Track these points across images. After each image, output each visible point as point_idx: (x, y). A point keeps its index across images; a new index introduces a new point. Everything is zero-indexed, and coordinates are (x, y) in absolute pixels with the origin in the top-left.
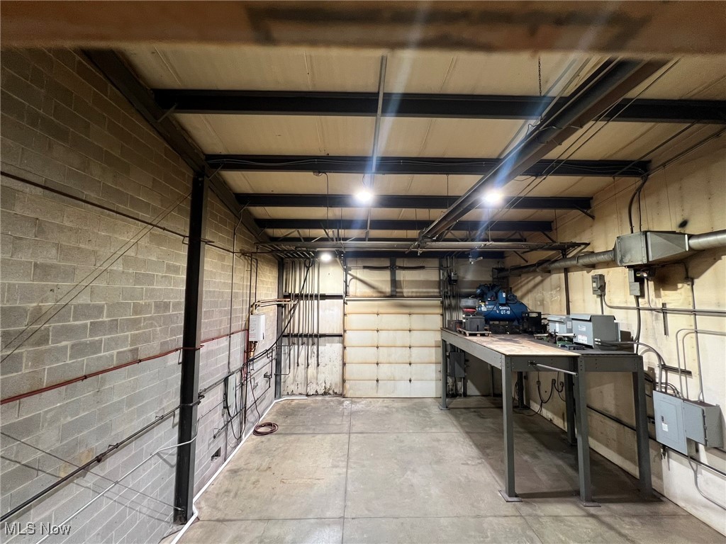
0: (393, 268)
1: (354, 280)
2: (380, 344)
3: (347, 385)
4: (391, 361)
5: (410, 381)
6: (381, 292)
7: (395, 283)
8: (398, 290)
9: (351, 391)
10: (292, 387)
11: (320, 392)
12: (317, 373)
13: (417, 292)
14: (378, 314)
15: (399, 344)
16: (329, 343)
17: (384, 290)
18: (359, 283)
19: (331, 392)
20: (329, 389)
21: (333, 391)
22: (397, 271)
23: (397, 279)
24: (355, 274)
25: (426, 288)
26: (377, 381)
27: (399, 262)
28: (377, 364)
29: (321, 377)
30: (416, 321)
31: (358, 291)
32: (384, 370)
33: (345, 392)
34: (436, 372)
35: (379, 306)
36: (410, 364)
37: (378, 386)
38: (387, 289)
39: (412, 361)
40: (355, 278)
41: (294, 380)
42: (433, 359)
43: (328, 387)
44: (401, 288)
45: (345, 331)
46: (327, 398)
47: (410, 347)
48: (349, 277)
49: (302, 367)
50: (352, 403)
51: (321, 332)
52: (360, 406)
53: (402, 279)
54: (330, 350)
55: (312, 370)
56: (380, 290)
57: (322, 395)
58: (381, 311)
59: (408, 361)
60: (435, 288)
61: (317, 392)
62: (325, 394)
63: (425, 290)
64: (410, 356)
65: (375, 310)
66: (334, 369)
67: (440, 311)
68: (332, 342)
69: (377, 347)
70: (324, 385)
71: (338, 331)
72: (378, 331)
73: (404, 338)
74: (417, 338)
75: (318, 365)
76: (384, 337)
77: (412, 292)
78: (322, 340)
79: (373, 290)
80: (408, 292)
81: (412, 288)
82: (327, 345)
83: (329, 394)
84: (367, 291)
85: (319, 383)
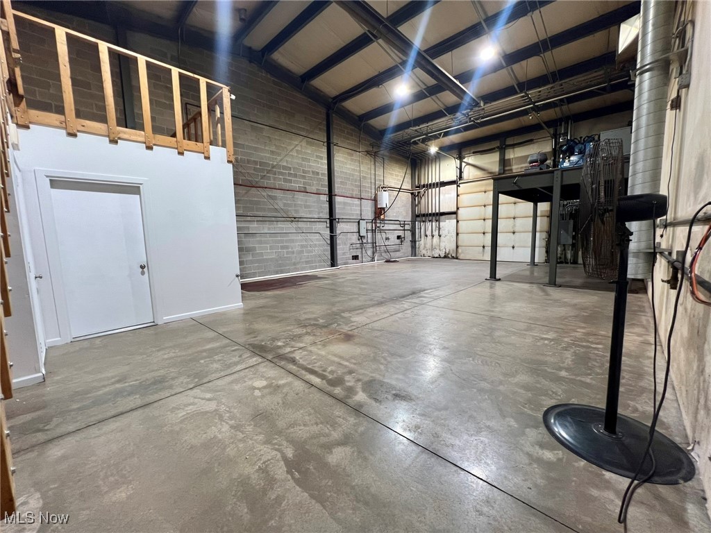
0: (502, 149)
1: (467, 166)
3: (460, 250)
5: (513, 247)
6: (491, 173)
7: (503, 162)
8: (506, 167)
9: (462, 255)
10: (424, 252)
11: (441, 256)
12: (440, 242)
14: (485, 192)
15: (504, 215)
16: (447, 219)
17: (493, 171)
18: (471, 168)
19: (450, 256)
20: (448, 254)
22: (507, 150)
23: (506, 158)
24: (469, 161)
26: (484, 247)
27: (509, 141)
28: (484, 233)
29: (442, 245)
31: (471, 174)
33: (458, 255)
35: (487, 185)
36: (514, 233)
37: (483, 251)
38: (496, 168)
39: (516, 230)
40: (468, 164)
41: (425, 247)
43: (447, 252)
44: (510, 165)
45: (458, 208)
46: (447, 260)
47: (514, 218)
48: (464, 164)
49: (430, 237)
53: (511, 157)
54: (448, 225)
55: (436, 237)
56: (490, 171)
57: (443, 257)
59: (512, 230)
61: (439, 255)
62: (446, 257)
64: (514, 225)
65: (483, 189)
66: (452, 239)
68: (450, 218)
69: (484, 220)
70: (444, 250)
71: (453, 209)
72: (485, 206)
73: (507, 210)
74: (521, 209)
75: (440, 236)
77: (522, 168)
78: (442, 218)
79: (483, 172)
80: (516, 169)
81: (521, 164)
82: (447, 221)
83: (449, 258)
84: (478, 174)
85: (441, 249)
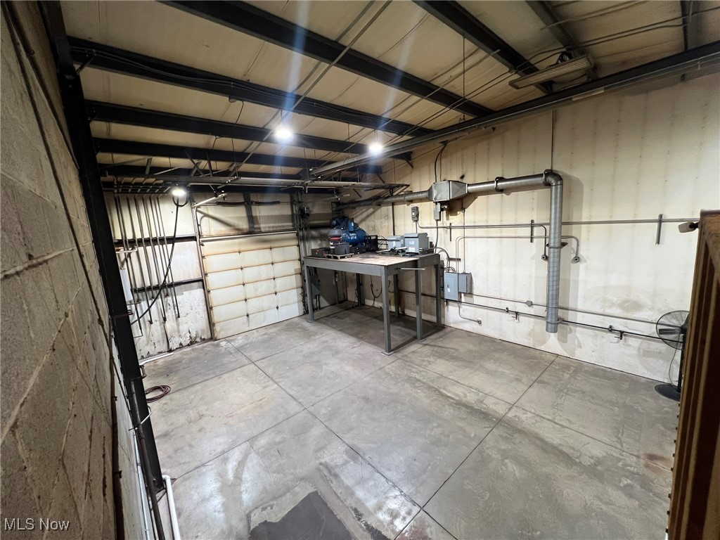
0: (248, 204)
1: (206, 219)
2: (246, 281)
3: (217, 328)
4: (258, 294)
5: (277, 308)
6: (238, 230)
7: (251, 219)
8: (256, 226)
9: (222, 333)
10: (150, 349)
11: (184, 344)
12: (178, 325)
13: (273, 227)
14: (240, 252)
15: (263, 277)
16: (186, 290)
17: (241, 227)
18: (212, 221)
19: (198, 340)
20: (196, 338)
21: (201, 338)
22: (253, 207)
23: (254, 215)
24: (206, 212)
25: (281, 223)
26: (248, 315)
27: (254, 198)
28: (246, 300)
29: (184, 328)
30: (277, 254)
31: (212, 229)
32: (253, 304)
33: (216, 335)
34: (298, 295)
35: (240, 244)
36: (276, 293)
37: (248, 320)
38: (244, 225)
39: (277, 291)
40: (205, 215)
41: (149, 340)
42: (295, 285)
43: (194, 335)
44: (258, 224)
45: (206, 275)
46: (196, 346)
47: (274, 279)
48: (199, 215)
49: (156, 326)
50: (229, 341)
51: (176, 280)
52: (240, 341)
53: (258, 215)
54: (190, 299)
55: (170, 325)
56: (237, 227)
57: (188, 345)
58: (242, 248)
59: (273, 291)
60: (289, 222)
61: (181, 344)
62: (192, 343)
63: (280, 224)
64: (275, 286)
65: (237, 249)
66: (198, 317)
67: (295, 242)
68: (191, 289)
69: (244, 284)
70: (188, 335)
71: (197, 276)
72: (242, 269)
73: (267, 271)
74: (279, 269)
75: (179, 316)
76: (249, 274)
77: (269, 227)
78: (178, 288)
79: (228, 228)
80: (265, 227)
81: (268, 223)
82: (185, 293)
83: (196, 342)
84: (223, 229)
85: (183, 334)
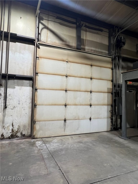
0: (79, 29)
1: (45, 30)
2: (68, 88)
3: (37, 126)
4: (77, 103)
5: (90, 119)
7: (79, 39)
8: (82, 47)
11: (6, 136)
12: (4, 116)
13: (94, 51)
14: (67, 62)
15: (83, 88)
16: (18, 85)
17: (71, 44)
18: (50, 34)
19: (19, 134)
20: (17, 132)
21: (21, 133)
22: (82, 32)
23: (82, 37)
24: (46, 24)
26: (65, 120)
28: (66, 105)
29: (8, 120)
30: (96, 71)
31: (49, 40)
32: (71, 111)
33: (35, 133)
34: (107, 112)
35: (68, 55)
36: (91, 105)
37: (65, 125)
38: (74, 44)
39: (92, 103)
40: (46, 27)
42: (106, 102)
43: (16, 129)
44: (84, 45)
45: (37, 74)
46: (15, 141)
47: (91, 92)
48: (41, 26)
50: (44, 142)
53: (85, 38)
54: (19, 93)
57: (9, 138)
58: (70, 59)
59: (89, 103)
60: (106, 50)
61: (2, 135)
62: (13, 136)
63: (100, 50)
64: (91, 99)
65: (65, 58)
67: (110, 66)
68: (22, 85)
69: (66, 91)
70: (11, 128)
71: (28, 73)
72: (67, 76)
73: (86, 84)
74: (96, 85)
75: (5, 107)
76: (72, 82)
77: (92, 50)
78: (10, 82)
79: (61, 42)
80: (89, 49)
81: (91, 47)
83: (17, 137)
85: (6, 126)
